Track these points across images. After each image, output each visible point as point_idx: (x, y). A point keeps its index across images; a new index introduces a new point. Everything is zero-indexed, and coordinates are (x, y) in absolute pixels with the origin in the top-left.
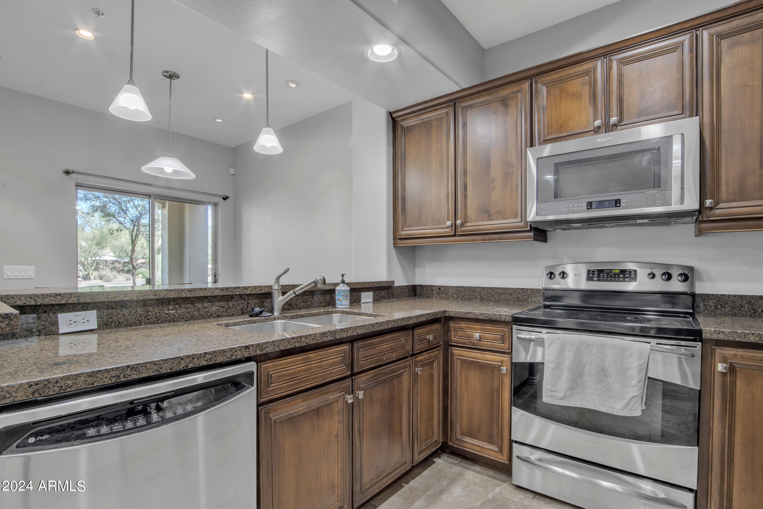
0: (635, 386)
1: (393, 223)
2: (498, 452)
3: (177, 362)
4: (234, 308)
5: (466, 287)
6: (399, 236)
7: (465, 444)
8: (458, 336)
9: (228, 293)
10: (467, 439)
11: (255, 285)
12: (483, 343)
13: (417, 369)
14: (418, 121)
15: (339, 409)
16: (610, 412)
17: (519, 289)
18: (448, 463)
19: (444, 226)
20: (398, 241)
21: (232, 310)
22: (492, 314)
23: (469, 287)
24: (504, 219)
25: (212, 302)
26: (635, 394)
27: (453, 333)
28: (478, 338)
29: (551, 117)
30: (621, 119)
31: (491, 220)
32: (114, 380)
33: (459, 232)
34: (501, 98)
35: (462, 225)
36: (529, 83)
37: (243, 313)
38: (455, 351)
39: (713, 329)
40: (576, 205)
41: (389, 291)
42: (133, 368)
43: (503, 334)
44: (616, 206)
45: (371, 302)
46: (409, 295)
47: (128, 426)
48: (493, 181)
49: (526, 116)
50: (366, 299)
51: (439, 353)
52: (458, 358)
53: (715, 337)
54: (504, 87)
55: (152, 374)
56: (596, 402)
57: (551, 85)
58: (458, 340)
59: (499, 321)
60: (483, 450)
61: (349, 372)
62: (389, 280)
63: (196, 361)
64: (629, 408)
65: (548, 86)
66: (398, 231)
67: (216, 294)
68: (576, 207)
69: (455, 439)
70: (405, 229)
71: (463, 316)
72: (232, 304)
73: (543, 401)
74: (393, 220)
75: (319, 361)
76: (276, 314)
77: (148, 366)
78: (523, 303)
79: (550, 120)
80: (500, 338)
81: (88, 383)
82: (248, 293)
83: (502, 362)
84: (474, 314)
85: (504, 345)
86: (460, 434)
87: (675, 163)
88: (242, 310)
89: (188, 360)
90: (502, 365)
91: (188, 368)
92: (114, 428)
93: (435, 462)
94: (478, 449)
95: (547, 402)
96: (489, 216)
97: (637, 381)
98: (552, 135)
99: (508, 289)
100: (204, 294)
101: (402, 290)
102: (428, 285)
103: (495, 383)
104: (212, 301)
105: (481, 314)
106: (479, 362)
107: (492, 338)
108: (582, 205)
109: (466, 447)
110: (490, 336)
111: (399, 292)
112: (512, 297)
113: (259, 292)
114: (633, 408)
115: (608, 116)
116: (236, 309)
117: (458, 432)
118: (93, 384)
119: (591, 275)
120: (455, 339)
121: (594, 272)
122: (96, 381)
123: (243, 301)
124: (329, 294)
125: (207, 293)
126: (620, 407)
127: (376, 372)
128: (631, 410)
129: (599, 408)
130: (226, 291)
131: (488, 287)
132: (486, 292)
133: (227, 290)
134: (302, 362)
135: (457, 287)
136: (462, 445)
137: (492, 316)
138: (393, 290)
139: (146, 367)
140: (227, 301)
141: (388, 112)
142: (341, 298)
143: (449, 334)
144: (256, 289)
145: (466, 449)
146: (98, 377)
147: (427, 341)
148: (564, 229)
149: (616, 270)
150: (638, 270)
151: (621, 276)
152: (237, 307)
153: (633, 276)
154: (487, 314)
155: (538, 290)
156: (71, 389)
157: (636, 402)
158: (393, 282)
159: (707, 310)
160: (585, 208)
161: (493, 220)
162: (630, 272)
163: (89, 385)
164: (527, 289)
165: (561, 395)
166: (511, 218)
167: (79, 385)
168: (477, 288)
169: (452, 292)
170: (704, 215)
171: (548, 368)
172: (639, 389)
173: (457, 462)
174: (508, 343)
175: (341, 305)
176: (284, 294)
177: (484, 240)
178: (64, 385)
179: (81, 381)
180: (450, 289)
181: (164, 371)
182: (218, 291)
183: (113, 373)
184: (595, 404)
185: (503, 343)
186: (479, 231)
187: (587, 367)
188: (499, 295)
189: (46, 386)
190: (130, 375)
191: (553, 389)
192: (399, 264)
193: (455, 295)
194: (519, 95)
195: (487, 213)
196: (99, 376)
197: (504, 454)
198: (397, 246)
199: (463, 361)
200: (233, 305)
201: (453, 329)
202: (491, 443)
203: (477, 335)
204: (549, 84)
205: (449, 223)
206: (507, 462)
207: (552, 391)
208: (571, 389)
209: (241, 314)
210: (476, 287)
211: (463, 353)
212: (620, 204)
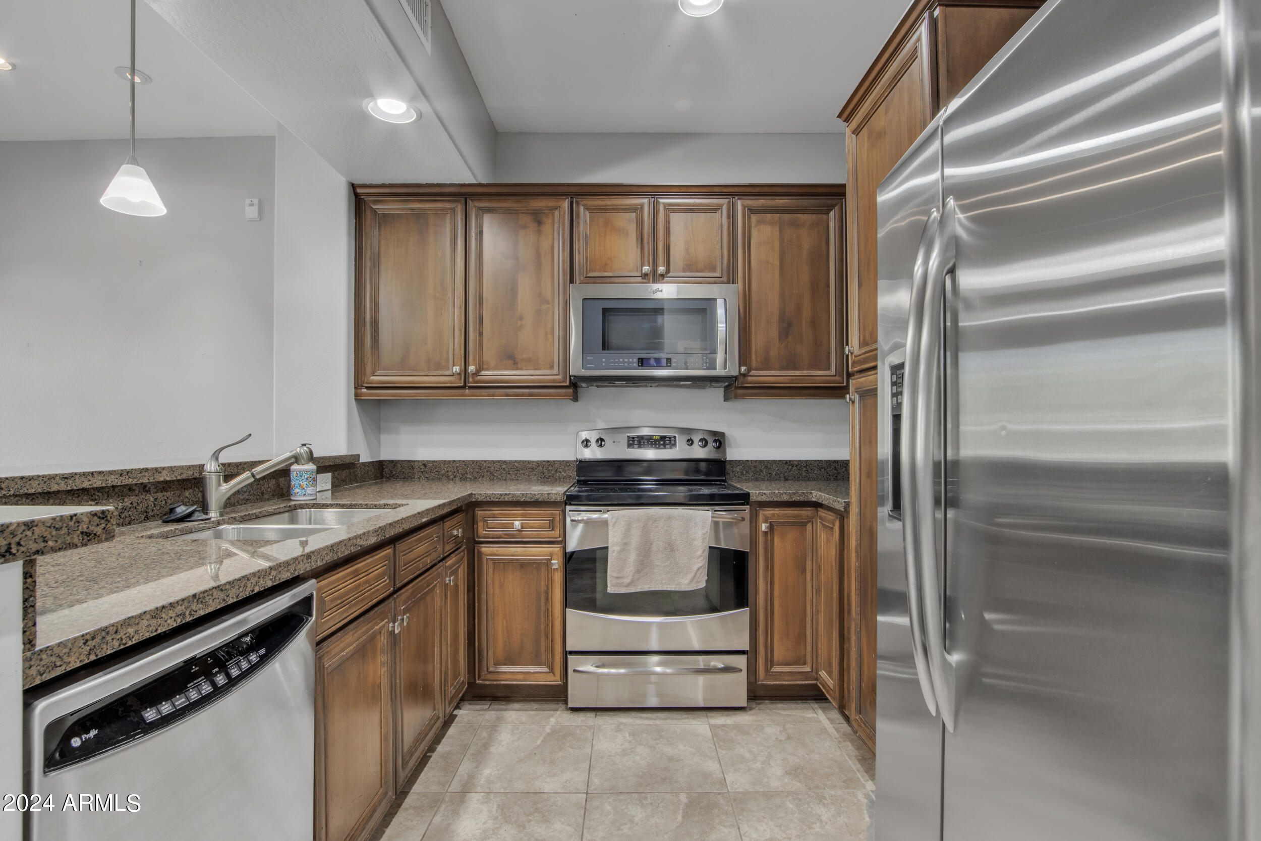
0: (700, 556)
1: (355, 362)
2: (549, 672)
3: (243, 584)
4: (132, 509)
5: (468, 461)
6: (367, 383)
7: (501, 676)
8: (488, 528)
9: (130, 480)
10: (504, 669)
11: (173, 465)
12: (526, 534)
13: (447, 579)
14: (403, 209)
15: (382, 646)
16: (677, 589)
17: (544, 461)
18: (475, 711)
19: (448, 373)
20: (364, 390)
21: (130, 513)
22: (539, 494)
23: (473, 462)
24: (536, 369)
25: (96, 500)
26: (700, 565)
27: (480, 524)
28: (519, 527)
29: (595, 250)
30: (668, 271)
31: (517, 369)
32: (179, 620)
33: (471, 383)
34: (533, 210)
35: (477, 373)
36: (568, 202)
37: (147, 518)
38: (483, 549)
39: (757, 492)
40: (626, 360)
41: (351, 471)
42: (199, 598)
43: (551, 519)
44: (667, 366)
45: (328, 490)
46: (375, 476)
47: (192, 697)
48: (521, 318)
49: (563, 243)
50: (323, 485)
51: (463, 553)
52: (489, 558)
53: (759, 499)
54: (536, 197)
55: (219, 607)
56: (664, 582)
57: (595, 211)
58: (489, 534)
59: (547, 502)
60: (527, 676)
61: (392, 589)
62: (349, 454)
63: (262, 581)
64: (695, 581)
65: (591, 212)
66: (365, 375)
67: (110, 482)
68: (626, 362)
69: (486, 672)
70: (378, 373)
71: (497, 500)
72: (130, 502)
73: (608, 591)
74: (355, 357)
75: (366, 573)
76: (213, 515)
77: (215, 593)
78: (550, 480)
79: (593, 254)
80: (548, 524)
81: (151, 629)
82: (162, 479)
83: (551, 554)
84: (514, 495)
85: (553, 532)
86: (493, 664)
87: (720, 327)
88: (146, 512)
89: (253, 580)
90: (551, 558)
91: (254, 593)
92: (177, 703)
93: (456, 716)
94: (520, 677)
95: (612, 592)
96: (514, 364)
97: (702, 550)
98: (595, 272)
99: (529, 462)
100: (90, 483)
101: (367, 468)
102: (405, 461)
103: (543, 583)
104: (97, 497)
105: (523, 495)
106: (519, 559)
107: (538, 526)
108: (633, 360)
109: (502, 679)
110: (536, 523)
111: (363, 473)
112: (534, 473)
113: (179, 478)
114: (699, 580)
115: (655, 265)
116: (135, 510)
117: (491, 662)
118: (156, 630)
119: (631, 442)
120: (484, 532)
121: (633, 438)
122: (160, 625)
123: (148, 495)
124: (274, 478)
125: (95, 481)
126: (687, 582)
127: (413, 587)
128: (697, 582)
129: (667, 587)
130: (127, 477)
131: (502, 461)
132: (499, 467)
133: (129, 474)
134: (352, 576)
135: (454, 461)
136: (497, 679)
137: (539, 496)
138: (356, 469)
139: (212, 596)
140: (122, 496)
141: (351, 183)
142: (305, 483)
143: (475, 526)
144: (174, 471)
145: (502, 682)
146: (162, 618)
147: (454, 538)
148: (598, 386)
149: (656, 436)
150: (677, 436)
151: (662, 442)
152: (137, 507)
153: (673, 442)
154: (531, 494)
155: (567, 462)
156: (132, 641)
157: (701, 573)
158: (358, 456)
159: (735, 476)
160: (635, 365)
161: (521, 369)
162: (670, 438)
163: (152, 632)
164: (554, 461)
165: (627, 581)
166: (545, 369)
167: (142, 634)
168: (485, 461)
169: (446, 469)
170: (740, 382)
171: (614, 551)
172: (704, 559)
173: (487, 707)
174: (558, 529)
175: (305, 495)
176: (227, 478)
177: (507, 395)
178: (124, 637)
179: (144, 627)
180: (442, 465)
181: (231, 601)
182: (113, 477)
183: (179, 610)
184: (663, 584)
185: (552, 530)
186: (501, 383)
187: (654, 545)
188: (517, 471)
189: (104, 641)
190: (196, 611)
191: (619, 575)
192: (362, 428)
193: (450, 473)
194: (556, 213)
195: (511, 359)
196: (164, 616)
197: (556, 673)
198: (362, 398)
199: (496, 563)
200: (131, 504)
201: (481, 518)
202: (539, 663)
203: (517, 524)
204: (593, 209)
205: (456, 369)
206: (560, 683)
207: (618, 578)
208: (638, 571)
209: (144, 520)
210: (482, 461)
211: (497, 551)
212: (671, 363)
